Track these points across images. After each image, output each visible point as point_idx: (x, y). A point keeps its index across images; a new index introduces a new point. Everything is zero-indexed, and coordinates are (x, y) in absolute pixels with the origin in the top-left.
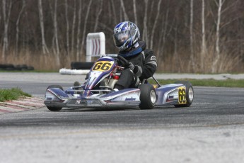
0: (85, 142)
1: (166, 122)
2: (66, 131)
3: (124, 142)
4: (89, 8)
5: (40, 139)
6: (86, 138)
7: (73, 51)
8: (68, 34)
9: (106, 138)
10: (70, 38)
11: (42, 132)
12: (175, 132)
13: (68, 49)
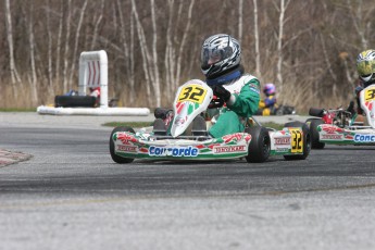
0: (77, 218)
1: (201, 187)
2: (48, 200)
3: (137, 217)
4: (82, 14)
5: (8, 211)
6: (79, 211)
7: (58, 79)
8: (50, 52)
9: (109, 211)
10: (54, 60)
11: (10, 202)
12: (215, 202)
13: (51, 76)
